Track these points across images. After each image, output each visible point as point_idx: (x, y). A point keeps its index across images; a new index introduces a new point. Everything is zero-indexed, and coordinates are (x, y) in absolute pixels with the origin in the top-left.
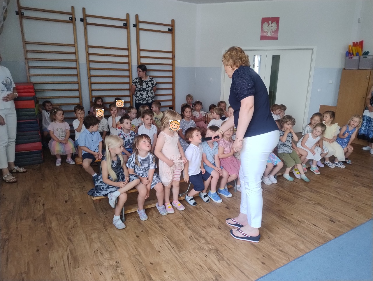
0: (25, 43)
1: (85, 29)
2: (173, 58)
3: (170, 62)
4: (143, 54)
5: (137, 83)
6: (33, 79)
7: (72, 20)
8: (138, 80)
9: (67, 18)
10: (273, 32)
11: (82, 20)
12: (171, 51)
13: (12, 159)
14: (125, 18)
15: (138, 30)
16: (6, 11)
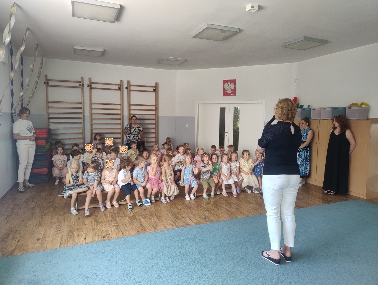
0: (48, 102)
1: (90, 91)
2: (156, 110)
3: (154, 113)
4: (132, 107)
5: (128, 128)
6: (52, 126)
7: (82, 86)
8: (128, 126)
9: (77, 85)
10: (231, 90)
11: (88, 86)
12: (155, 104)
13: (27, 178)
14: (119, 83)
15: (130, 91)
16: (37, 84)
